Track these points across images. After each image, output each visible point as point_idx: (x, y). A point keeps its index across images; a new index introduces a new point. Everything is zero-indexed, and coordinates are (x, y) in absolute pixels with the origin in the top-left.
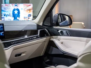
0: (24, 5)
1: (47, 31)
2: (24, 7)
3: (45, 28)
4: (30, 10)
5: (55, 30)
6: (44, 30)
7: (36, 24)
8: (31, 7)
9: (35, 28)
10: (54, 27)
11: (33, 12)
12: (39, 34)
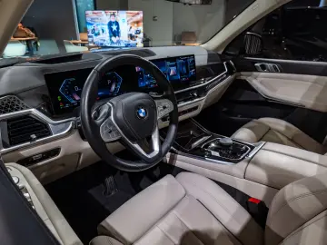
0: (127, 13)
1: (233, 64)
2: (127, 16)
4: (138, 22)
8: (140, 16)
11: (144, 26)
12: (227, 70)
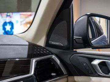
0: (21, 15)
1: (58, 62)
3: (52, 54)
5: (82, 60)
6: (50, 60)
7: (27, 43)
9: (24, 53)
10: (79, 51)
12: (32, 73)
